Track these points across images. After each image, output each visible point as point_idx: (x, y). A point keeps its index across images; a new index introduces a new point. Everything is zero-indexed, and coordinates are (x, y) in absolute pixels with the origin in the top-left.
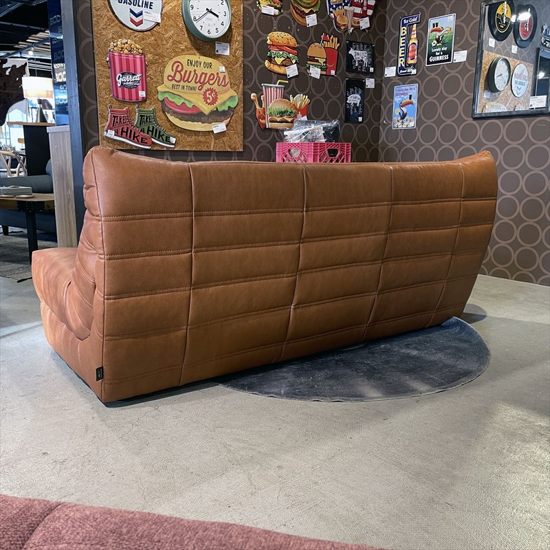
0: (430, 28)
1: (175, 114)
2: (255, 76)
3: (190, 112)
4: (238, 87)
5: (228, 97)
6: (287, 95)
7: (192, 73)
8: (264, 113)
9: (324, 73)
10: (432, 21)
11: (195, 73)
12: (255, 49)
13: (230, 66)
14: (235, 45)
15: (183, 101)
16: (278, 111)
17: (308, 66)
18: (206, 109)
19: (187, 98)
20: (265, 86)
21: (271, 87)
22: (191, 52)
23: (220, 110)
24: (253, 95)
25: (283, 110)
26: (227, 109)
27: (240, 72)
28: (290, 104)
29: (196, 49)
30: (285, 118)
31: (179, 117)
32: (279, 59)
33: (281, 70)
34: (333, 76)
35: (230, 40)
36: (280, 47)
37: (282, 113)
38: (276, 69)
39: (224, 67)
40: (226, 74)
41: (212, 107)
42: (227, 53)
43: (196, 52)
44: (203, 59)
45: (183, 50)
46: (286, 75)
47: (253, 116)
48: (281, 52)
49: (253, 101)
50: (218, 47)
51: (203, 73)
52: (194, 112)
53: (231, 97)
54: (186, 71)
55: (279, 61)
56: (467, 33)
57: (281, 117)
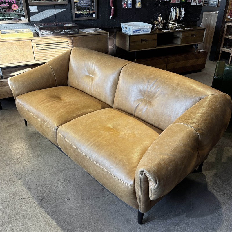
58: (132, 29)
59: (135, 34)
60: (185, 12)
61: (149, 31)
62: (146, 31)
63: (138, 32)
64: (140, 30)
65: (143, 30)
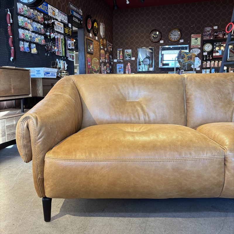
0: (125, 52)
10: (125, 50)
17: (106, 59)
56: (134, 54)
58: (44, 71)
59: (46, 77)
60: (67, 65)
61: (55, 76)
62: (53, 75)
63: (47, 75)
64: (49, 73)
65: (51, 74)
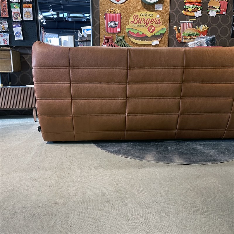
1: (134, 37)
2: (176, 18)
3: (141, 36)
4: (167, 24)
5: (161, 29)
6: (195, 26)
7: (143, 19)
8: (181, 35)
9: (219, 13)
11: (144, 19)
12: (177, 5)
13: (162, 15)
14: (166, 5)
15: (138, 32)
16: (189, 34)
17: (208, 11)
18: (149, 35)
19: (140, 30)
20: (182, 23)
21: (185, 23)
22: (143, 10)
23: (156, 35)
24: (175, 27)
25: (192, 33)
26: (160, 34)
27: (168, 17)
28: (196, 30)
29: (145, 9)
30: (193, 37)
31: (136, 39)
32: (191, 9)
33: (192, 14)
34: (225, 14)
35: (163, 3)
36: (191, 3)
37: (191, 35)
38: (189, 14)
39: (159, 15)
40: (160, 18)
41: (152, 34)
42: (161, 9)
43: (145, 10)
44: (149, 13)
45: (139, 10)
46: (195, 16)
47: (175, 37)
48: (192, 6)
49: (174, 30)
50: (156, 6)
51: (148, 19)
52: (143, 36)
53: (162, 29)
54: (140, 19)
55: (190, 10)
57: (190, 36)
